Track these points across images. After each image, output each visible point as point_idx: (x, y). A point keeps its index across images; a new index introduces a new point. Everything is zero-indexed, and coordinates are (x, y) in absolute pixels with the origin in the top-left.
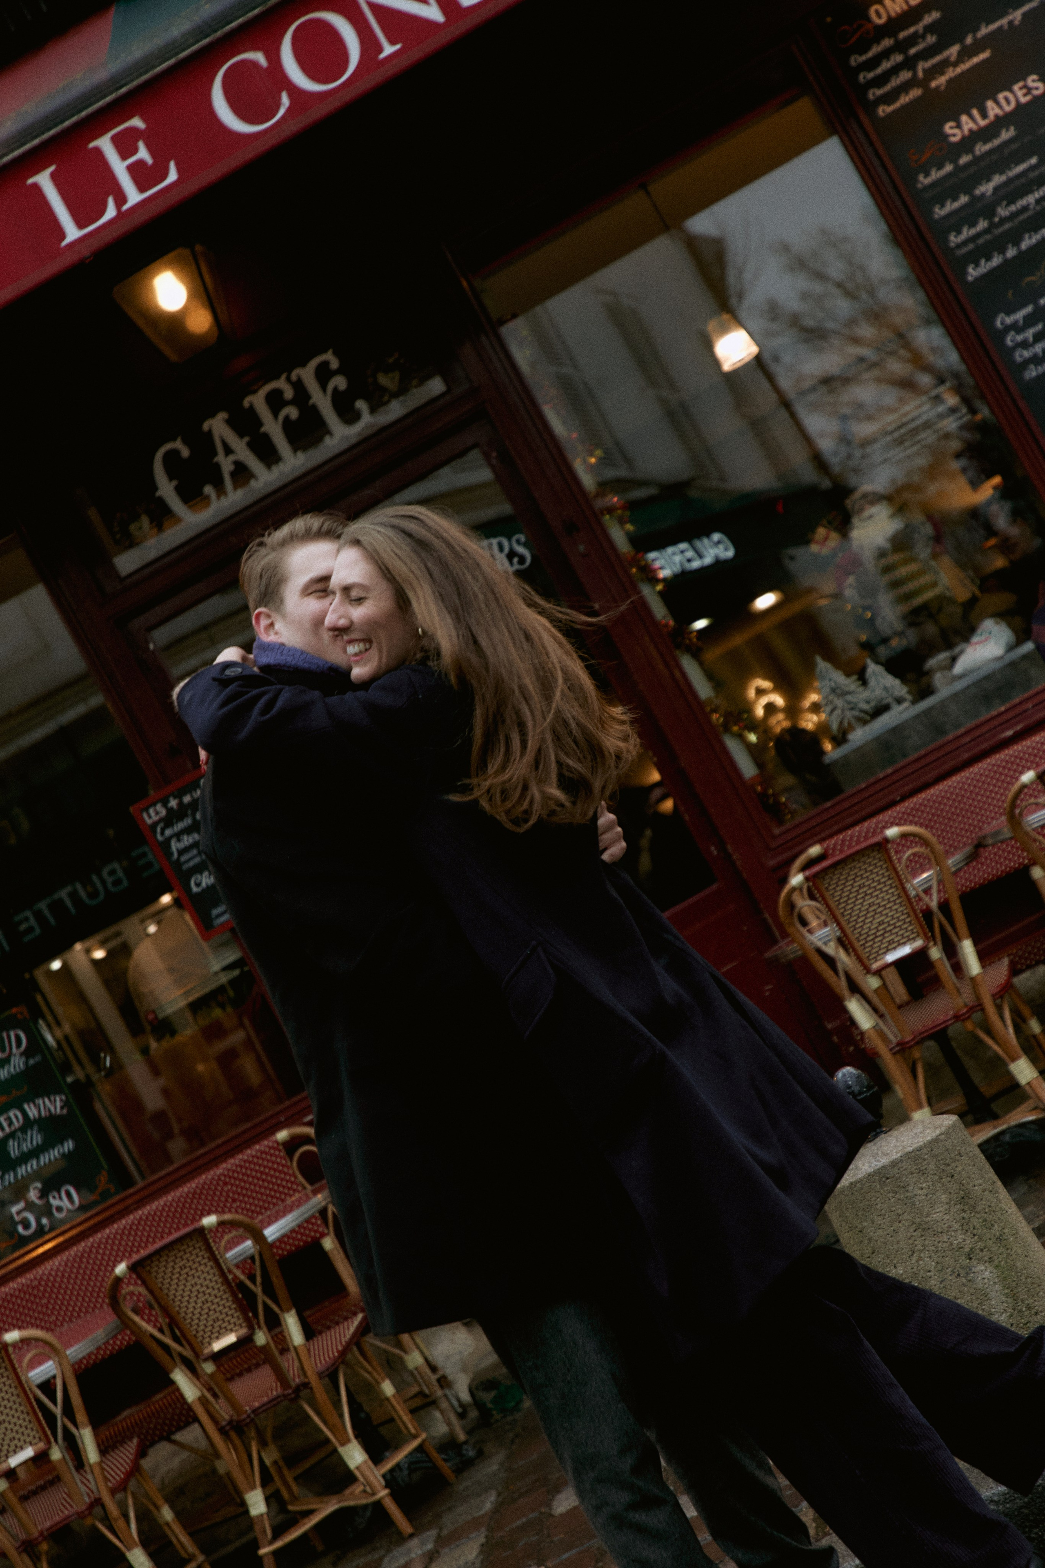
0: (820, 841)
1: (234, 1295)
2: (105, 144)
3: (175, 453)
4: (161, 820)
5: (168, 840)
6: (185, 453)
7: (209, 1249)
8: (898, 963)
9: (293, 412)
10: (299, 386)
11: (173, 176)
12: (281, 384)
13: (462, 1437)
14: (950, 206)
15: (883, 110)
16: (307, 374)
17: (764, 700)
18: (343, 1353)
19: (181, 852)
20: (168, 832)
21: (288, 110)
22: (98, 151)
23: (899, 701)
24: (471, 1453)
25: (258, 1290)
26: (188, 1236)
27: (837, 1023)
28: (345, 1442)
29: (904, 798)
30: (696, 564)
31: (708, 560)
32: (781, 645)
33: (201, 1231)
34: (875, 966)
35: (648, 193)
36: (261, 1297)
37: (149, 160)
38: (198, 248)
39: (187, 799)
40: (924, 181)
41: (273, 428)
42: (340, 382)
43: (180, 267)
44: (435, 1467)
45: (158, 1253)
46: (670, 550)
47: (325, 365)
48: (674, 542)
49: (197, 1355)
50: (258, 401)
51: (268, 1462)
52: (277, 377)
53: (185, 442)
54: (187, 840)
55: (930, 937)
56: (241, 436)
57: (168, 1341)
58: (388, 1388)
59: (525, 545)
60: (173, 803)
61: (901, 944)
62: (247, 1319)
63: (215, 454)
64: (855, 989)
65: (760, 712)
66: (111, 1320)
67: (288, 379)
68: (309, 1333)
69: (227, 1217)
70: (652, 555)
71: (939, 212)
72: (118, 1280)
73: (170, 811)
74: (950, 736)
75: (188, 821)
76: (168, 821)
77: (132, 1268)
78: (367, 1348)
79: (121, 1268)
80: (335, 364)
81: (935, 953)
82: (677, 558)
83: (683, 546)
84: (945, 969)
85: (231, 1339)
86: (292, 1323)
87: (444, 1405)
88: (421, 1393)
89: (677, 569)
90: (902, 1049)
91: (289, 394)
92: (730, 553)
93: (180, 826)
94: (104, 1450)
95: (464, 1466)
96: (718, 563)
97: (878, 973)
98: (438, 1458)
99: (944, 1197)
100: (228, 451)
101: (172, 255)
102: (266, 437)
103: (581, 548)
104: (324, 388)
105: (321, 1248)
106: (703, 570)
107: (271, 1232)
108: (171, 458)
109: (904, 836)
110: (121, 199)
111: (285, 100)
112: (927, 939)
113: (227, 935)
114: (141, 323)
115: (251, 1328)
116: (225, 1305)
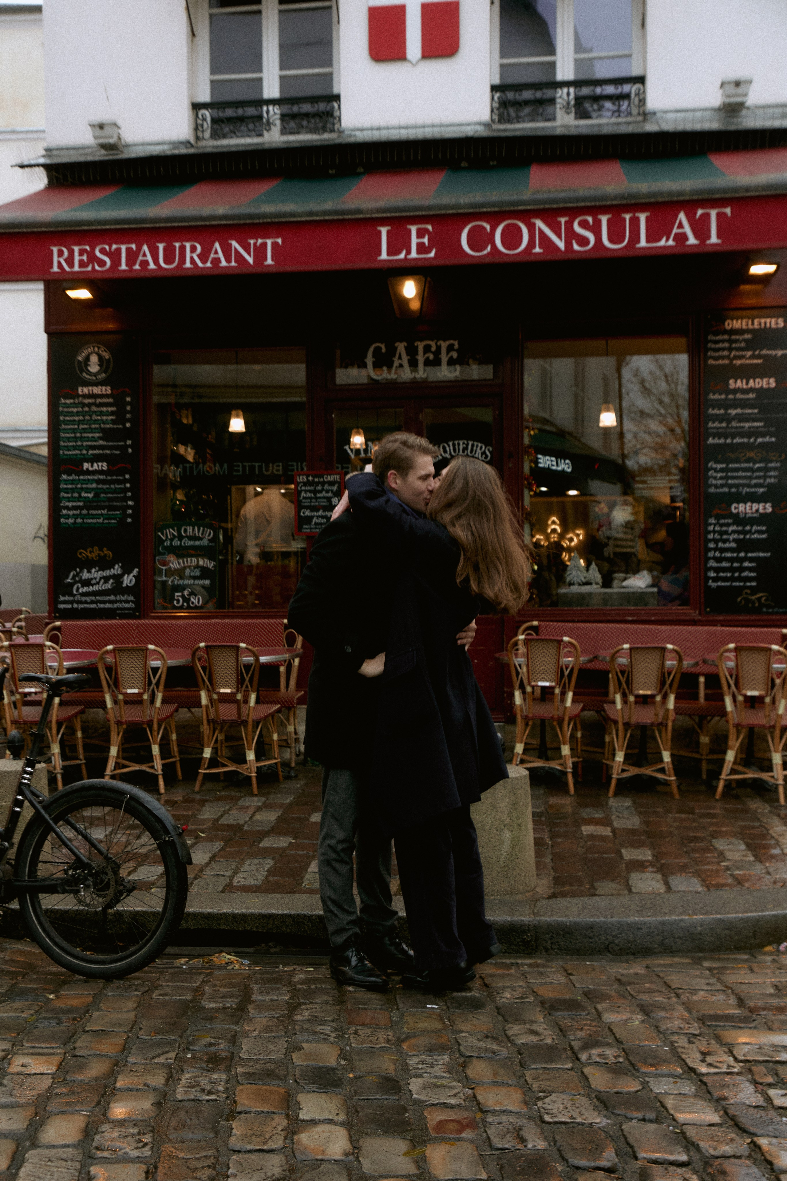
0: (539, 621)
1: (238, 676)
2: (414, 229)
3: (380, 348)
4: (303, 482)
5: (302, 491)
6: (384, 350)
7: (237, 655)
8: (543, 688)
9: (431, 357)
10: (439, 348)
11: (432, 254)
12: (433, 344)
13: (293, 765)
14: (716, 411)
15: (711, 362)
16: (444, 345)
17: (553, 527)
18: (266, 717)
19: (304, 498)
20: (303, 488)
21: (488, 254)
22: (410, 231)
23: (597, 584)
24: (293, 774)
25: (247, 679)
26: (232, 646)
27: (508, 690)
28: (250, 749)
29: (579, 622)
30: (554, 468)
31: (559, 469)
32: (570, 510)
33: (238, 648)
34: (533, 684)
35: (607, 344)
36: (247, 682)
37: (427, 244)
38: (429, 279)
39: (316, 480)
40: (712, 396)
41: (421, 358)
42: (455, 355)
43: (417, 282)
44: (277, 772)
45: (219, 646)
46: (547, 458)
47: (453, 345)
48: (551, 456)
49: (213, 690)
50: (421, 345)
51: (219, 739)
52: (432, 340)
53: (386, 347)
54: (309, 495)
55: (558, 684)
56: (407, 355)
57: (205, 679)
58: (275, 737)
59: (490, 453)
60: (311, 478)
61: (546, 681)
62: (238, 687)
63: (394, 356)
64: (522, 687)
65: (549, 531)
66: (189, 658)
67: (436, 344)
68: (258, 701)
69: (250, 647)
70: (540, 456)
71: (711, 411)
72: (199, 648)
73: (308, 480)
74: (608, 608)
75: (312, 488)
76: (305, 484)
77: (207, 647)
78: (275, 717)
79: (202, 645)
80: (456, 347)
81: (557, 691)
82: (549, 463)
83: (553, 459)
84: (558, 698)
85: (228, 691)
86: (253, 697)
87: (293, 750)
88: (286, 741)
89: (547, 466)
90: (526, 719)
91: (434, 348)
92: (569, 470)
93: (309, 488)
94: (164, 702)
95: (288, 778)
96: (563, 471)
97: (533, 687)
98: (280, 769)
99: (507, 800)
100: (400, 358)
101: (418, 277)
102: (417, 361)
103: (510, 465)
104: (448, 353)
105: (279, 669)
106: (556, 471)
107: (263, 659)
108: (378, 349)
109: (569, 642)
110: (409, 252)
111: (489, 248)
112: (557, 684)
113: (305, 537)
114: (392, 296)
115: (238, 691)
116: (233, 679)
